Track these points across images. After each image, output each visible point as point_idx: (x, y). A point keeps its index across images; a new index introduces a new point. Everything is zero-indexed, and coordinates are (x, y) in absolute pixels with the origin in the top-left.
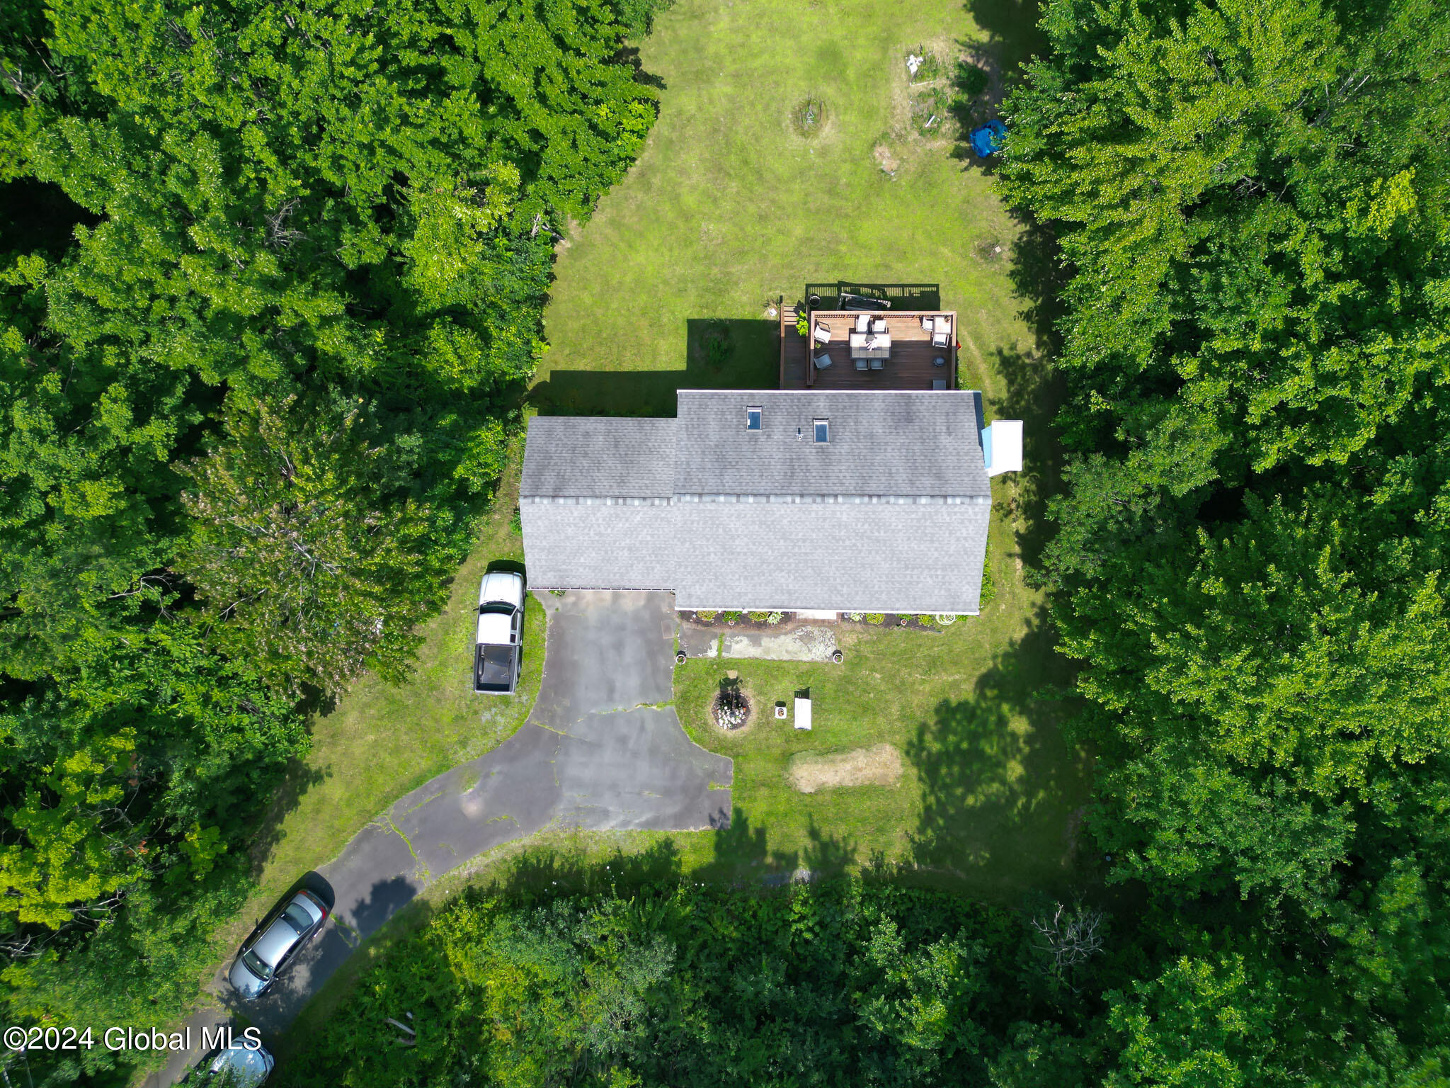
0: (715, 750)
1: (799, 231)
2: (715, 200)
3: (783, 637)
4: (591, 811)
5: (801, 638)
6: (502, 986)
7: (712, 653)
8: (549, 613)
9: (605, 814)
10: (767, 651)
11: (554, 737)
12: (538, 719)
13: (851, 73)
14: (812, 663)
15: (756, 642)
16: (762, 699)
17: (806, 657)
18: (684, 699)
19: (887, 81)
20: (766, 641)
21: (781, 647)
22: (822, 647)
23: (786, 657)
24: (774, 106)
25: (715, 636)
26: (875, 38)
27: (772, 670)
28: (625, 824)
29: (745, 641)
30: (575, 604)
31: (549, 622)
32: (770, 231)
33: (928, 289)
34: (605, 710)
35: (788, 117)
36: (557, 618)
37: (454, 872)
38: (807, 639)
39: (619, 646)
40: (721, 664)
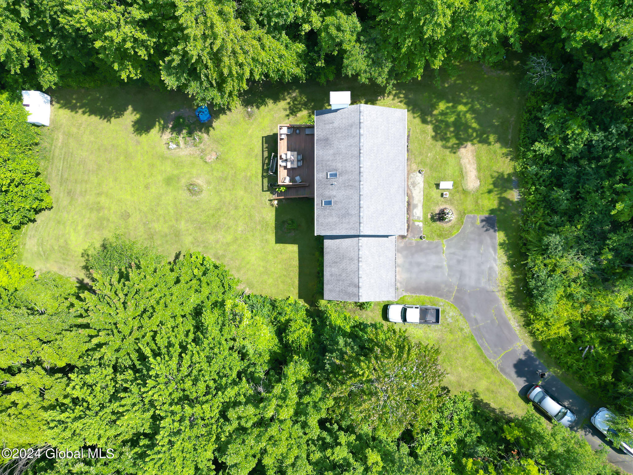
0: (462, 222)
1: (242, 193)
2: (228, 228)
3: (414, 195)
4: (490, 275)
5: (414, 187)
6: (566, 310)
7: (421, 224)
8: (404, 294)
9: (491, 268)
10: (419, 201)
11: (458, 291)
12: (450, 298)
13: (176, 172)
14: (424, 182)
15: (416, 206)
16: (440, 203)
17: (422, 185)
18: (440, 236)
19: (180, 157)
20: (415, 202)
21: (418, 196)
22: (417, 178)
23: (422, 193)
24: (189, 204)
25: (413, 223)
26: (162, 163)
27: (427, 198)
28: (495, 260)
29: (415, 211)
30: (401, 283)
31: (408, 294)
32: (241, 205)
33: (264, 140)
34: (446, 270)
35: (195, 198)
36: (406, 291)
37: (517, 332)
38: (414, 185)
39: (419, 264)
40: (425, 221)
